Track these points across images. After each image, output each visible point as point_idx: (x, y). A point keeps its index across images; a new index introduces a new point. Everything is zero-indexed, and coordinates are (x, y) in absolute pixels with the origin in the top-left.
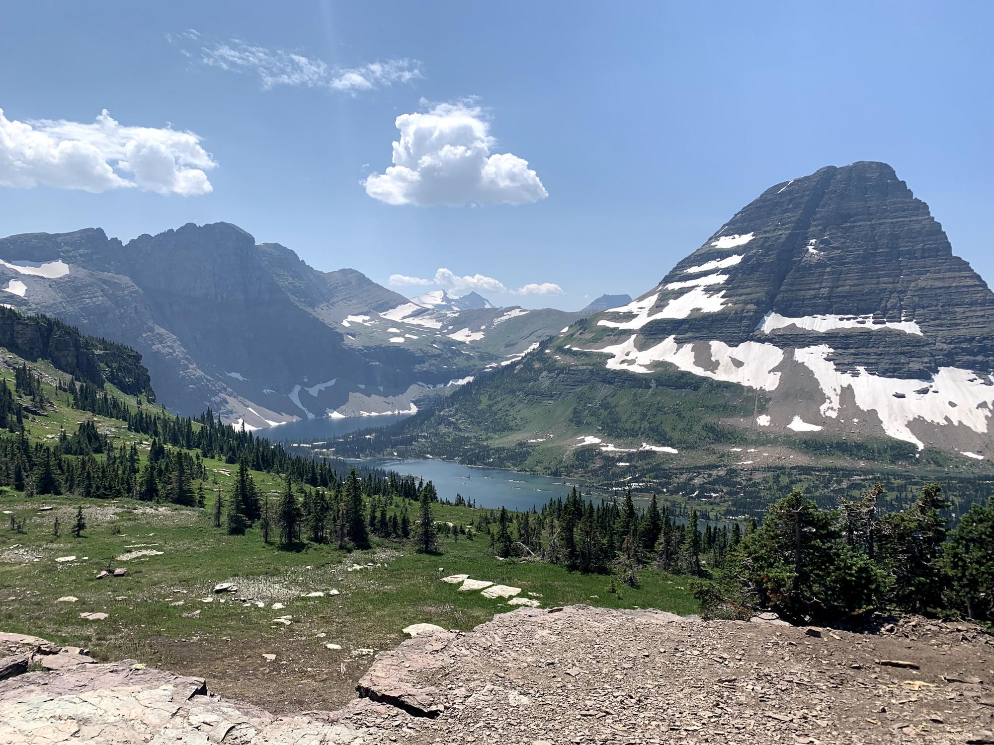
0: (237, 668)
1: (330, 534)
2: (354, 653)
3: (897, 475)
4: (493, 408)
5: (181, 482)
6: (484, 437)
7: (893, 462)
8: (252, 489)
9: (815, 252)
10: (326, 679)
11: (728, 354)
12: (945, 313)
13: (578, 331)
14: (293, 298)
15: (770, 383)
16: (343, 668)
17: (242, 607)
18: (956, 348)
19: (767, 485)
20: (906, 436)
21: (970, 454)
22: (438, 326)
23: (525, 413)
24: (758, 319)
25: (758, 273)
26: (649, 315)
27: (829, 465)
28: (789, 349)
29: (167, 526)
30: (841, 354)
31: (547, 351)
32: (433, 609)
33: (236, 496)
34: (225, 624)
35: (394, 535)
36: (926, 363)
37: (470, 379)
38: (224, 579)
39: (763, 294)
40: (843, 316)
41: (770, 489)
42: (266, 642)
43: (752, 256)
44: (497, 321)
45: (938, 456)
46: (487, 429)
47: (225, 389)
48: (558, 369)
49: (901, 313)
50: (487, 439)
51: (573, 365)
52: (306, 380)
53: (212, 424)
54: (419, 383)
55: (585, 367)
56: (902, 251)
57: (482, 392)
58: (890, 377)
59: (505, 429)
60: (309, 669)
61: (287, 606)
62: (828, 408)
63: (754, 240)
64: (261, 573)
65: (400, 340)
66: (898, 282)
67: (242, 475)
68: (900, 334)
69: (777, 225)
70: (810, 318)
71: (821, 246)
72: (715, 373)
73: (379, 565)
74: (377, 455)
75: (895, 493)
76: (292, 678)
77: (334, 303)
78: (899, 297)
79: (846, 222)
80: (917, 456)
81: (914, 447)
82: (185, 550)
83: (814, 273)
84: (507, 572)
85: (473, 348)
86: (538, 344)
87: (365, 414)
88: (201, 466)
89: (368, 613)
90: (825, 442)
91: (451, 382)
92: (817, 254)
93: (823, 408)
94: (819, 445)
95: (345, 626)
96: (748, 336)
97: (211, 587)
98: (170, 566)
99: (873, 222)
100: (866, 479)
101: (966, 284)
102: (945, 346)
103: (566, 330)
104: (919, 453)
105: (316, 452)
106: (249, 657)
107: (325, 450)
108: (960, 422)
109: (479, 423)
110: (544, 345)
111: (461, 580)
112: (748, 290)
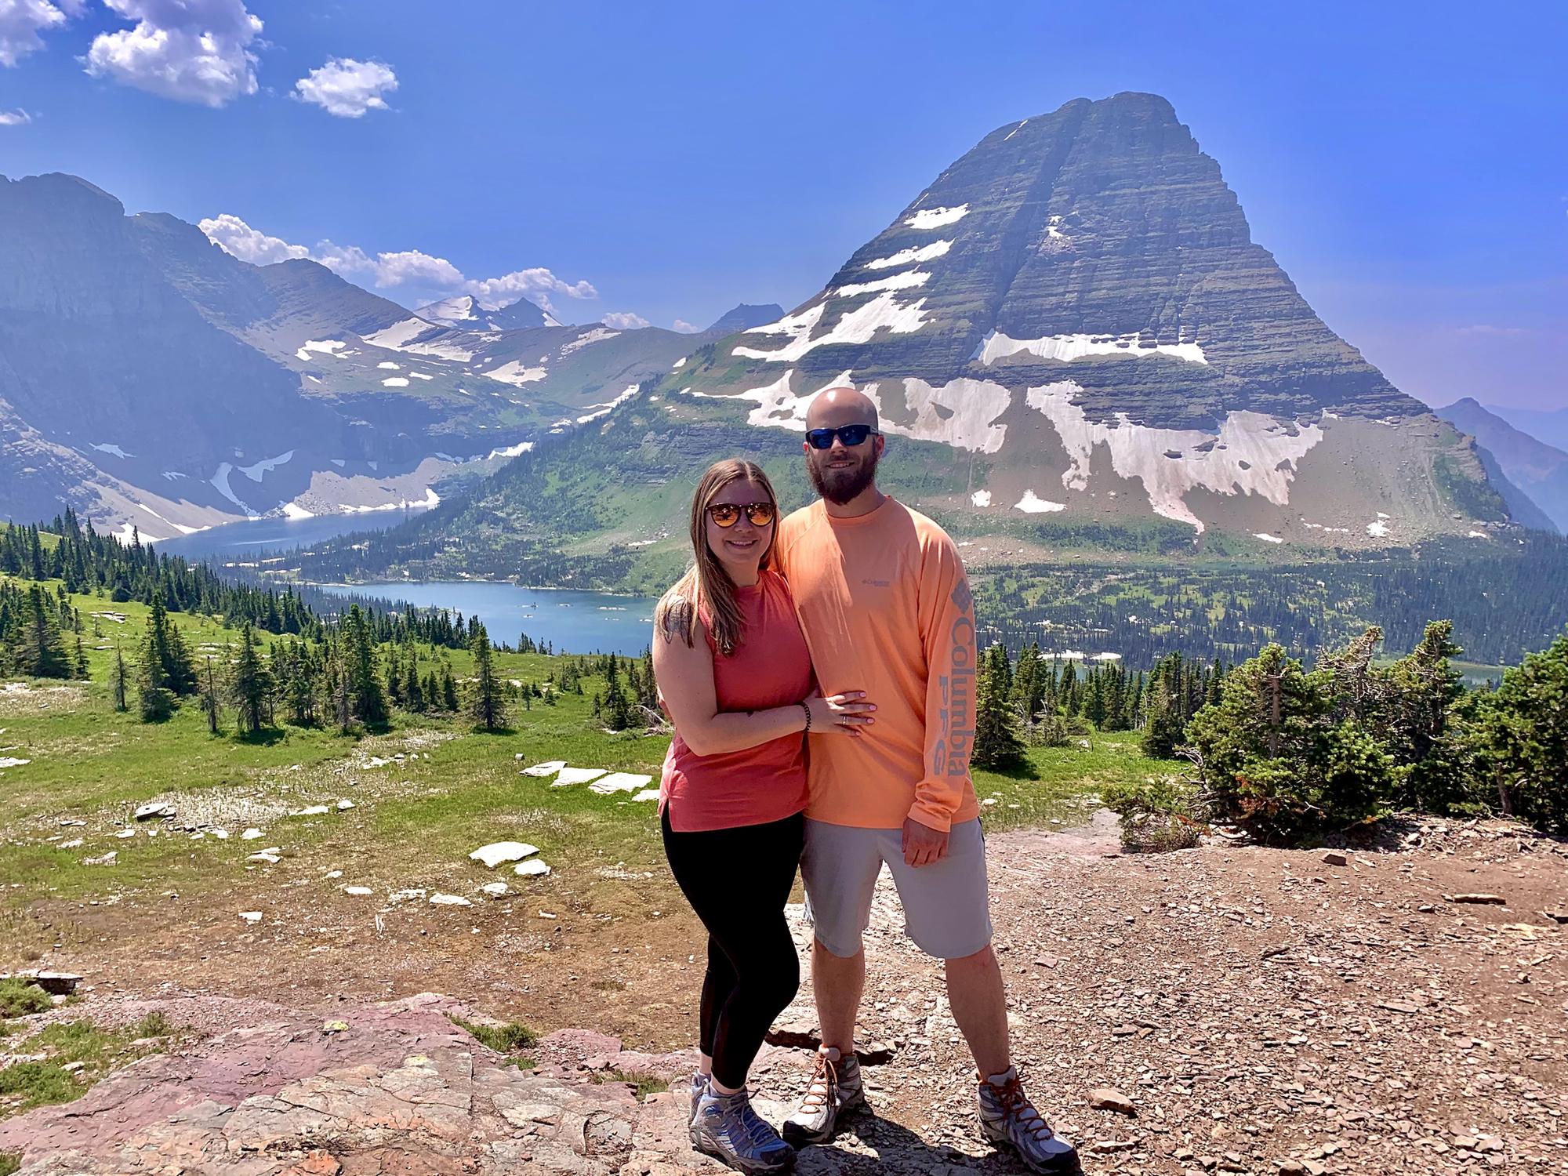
0: (198, 939)
1: (325, 712)
2: (394, 898)
3: (1166, 571)
4: (569, 494)
5: (42, 638)
6: (556, 541)
7: (1162, 553)
8: (179, 645)
9: (1058, 235)
10: (354, 943)
11: (930, 398)
12: (1239, 330)
13: (701, 364)
14: (204, 312)
15: (992, 441)
16: (379, 923)
17: (189, 840)
18: (1252, 382)
19: (986, 595)
20: (1180, 514)
21: (1265, 537)
22: (466, 357)
23: (621, 499)
24: (973, 344)
25: (975, 270)
26: (812, 338)
27: (1074, 561)
28: (1020, 388)
29: (27, 715)
30: (1093, 395)
31: (653, 399)
32: (514, 819)
33: (152, 657)
34: (164, 871)
35: (434, 707)
36: (1211, 405)
37: (526, 446)
38: (150, 795)
39: (982, 302)
40: (1097, 337)
41: (990, 599)
42: (241, 894)
43: (965, 243)
44: (567, 349)
45: (1223, 541)
46: (559, 528)
47: (94, 474)
48: (672, 427)
49: (1178, 331)
50: (560, 544)
51: (695, 422)
52: (239, 454)
53: (77, 534)
54: (439, 454)
55: (714, 424)
56: (1182, 235)
57: (548, 467)
58: (1160, 427)
59: (590, 526)
60: (322, 930)
61: (268, 832)
62: (1074, 477)
63: (968, 216)
64: (214, 783)
65: (403, 382)
66: (1174, 285)
67: (158, 623)
68: (1176, 362)
69: (1004, 193)
70: (1050, 339)
71: (1067, 227)
72: (911, 429)
73: (414, 756)
74: (374, 576)
75: (1165, 597)
76: (295, 946)
77: (280, 319)
78: (1176, 306)
79: (1105, 190)
80: (1195, 542)
81: (1192, 529)
82: (68, 754)
83: (1056, 270)
84: (626, 752)
85: (528, 395)
86: (637, 388)
87: (349, 510)
88: (68, 608)
89: (407, 833)
90: (1069, 527)
91: (494, 453)
92: (1060, 239)
93: (1067, 475)
94: (1060, 532)
95: (372, 857)
96: (959, 369)
97: (128, 812)
98: (47, 782)
99: (1142, 189)
100: (1126, 579)
101: (1267, 286)
102: (1237, 380)
103: (681, 363)
104: (1198, 537)
105: (269, 575)
106: (216, 919)
107: (282, 572)
108: (1253, 491)
109: (546, 518)
110: (647, 388)
111: (552, 770)
112: (960, 298)
